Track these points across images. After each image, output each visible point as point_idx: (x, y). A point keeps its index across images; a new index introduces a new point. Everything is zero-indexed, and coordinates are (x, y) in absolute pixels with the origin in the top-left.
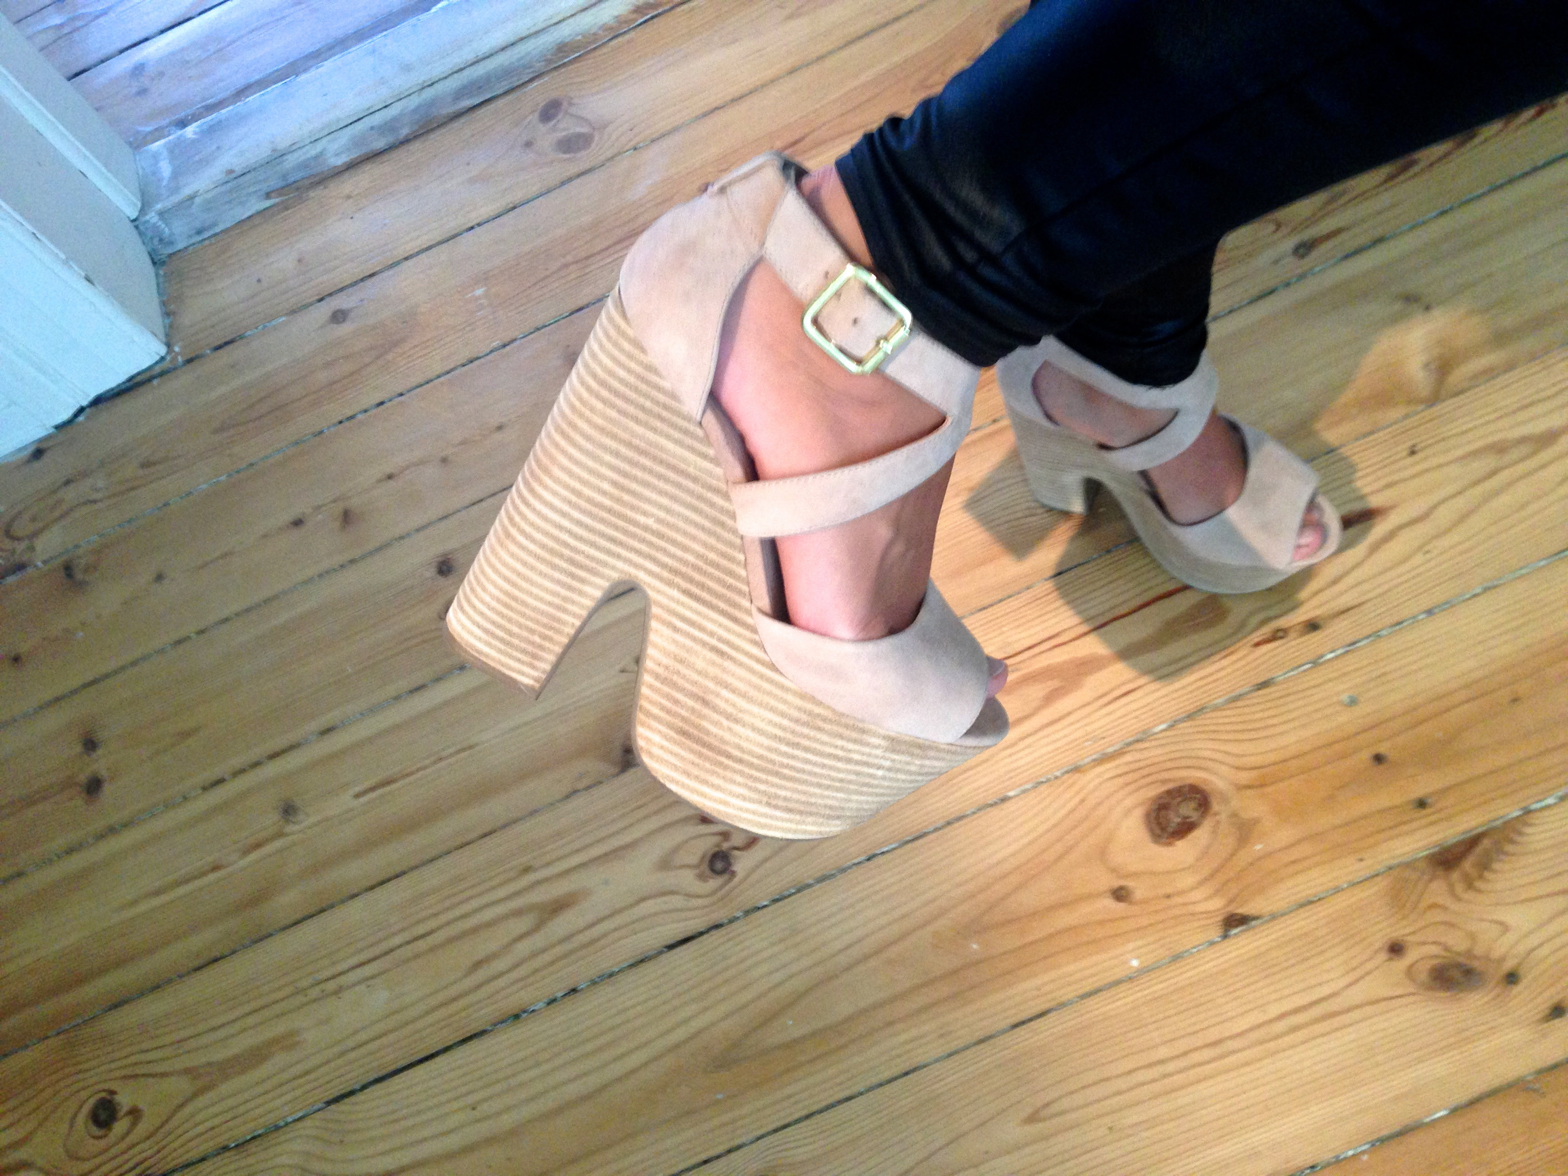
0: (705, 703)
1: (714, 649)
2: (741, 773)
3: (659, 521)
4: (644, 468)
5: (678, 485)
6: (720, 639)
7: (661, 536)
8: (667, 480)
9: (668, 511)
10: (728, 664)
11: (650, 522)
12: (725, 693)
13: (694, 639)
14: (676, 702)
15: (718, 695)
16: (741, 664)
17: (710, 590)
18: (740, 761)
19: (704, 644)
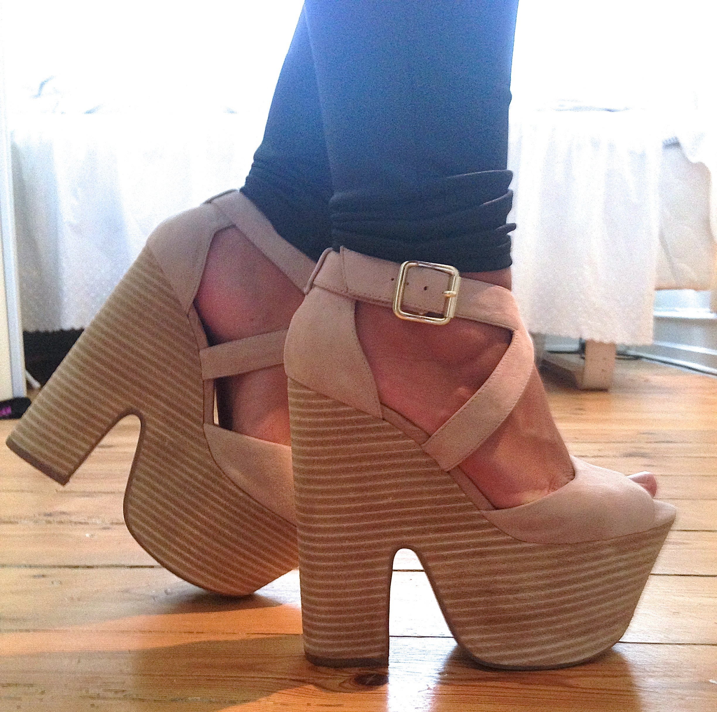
0: (491, 593)
1: (474, 554)
2: (541, 625)
3: (396, 496)
4: (368, 469)
5: (393, 466)
6: (476, 545)
7: (401, 505)
8: (384, 467)
9: (396, 486)
10: (489, 558)
11: (390, 500)
12: (499, 578)
13: (460, 556)
14: (474, 604)
15: (496, 582)
16: (496, 553)
17: (450, 520)
18: (536, 616)
19: (467, 555)
